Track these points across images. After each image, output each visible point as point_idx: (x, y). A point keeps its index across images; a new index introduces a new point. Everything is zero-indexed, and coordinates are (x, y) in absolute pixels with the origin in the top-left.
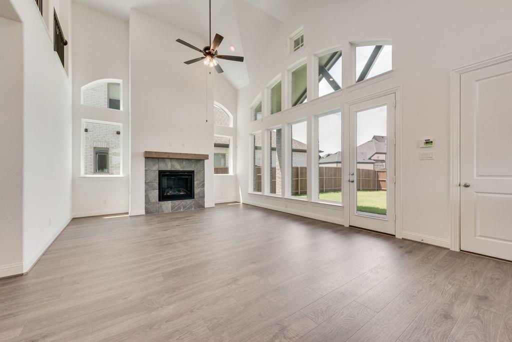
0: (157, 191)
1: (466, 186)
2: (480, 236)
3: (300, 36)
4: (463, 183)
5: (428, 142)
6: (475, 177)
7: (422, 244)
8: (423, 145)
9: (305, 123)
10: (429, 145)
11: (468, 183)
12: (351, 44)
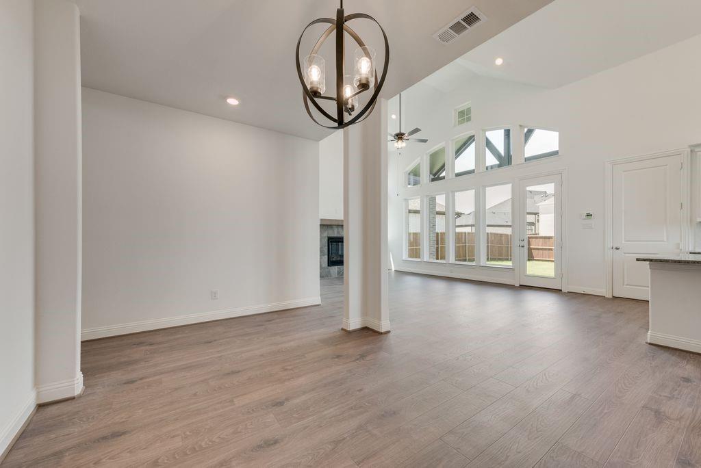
0: (327, 256)
1: (617, 249)
2: (627, 285)
3: (465, 108)
4: (614, 247)
5: (588, 215)
6: (623, 242)
7: (584, 294)
8: (584, 217)
9: (473, 192)
10: (589, 217)
11: (618, 246)
12: (521, 126)
